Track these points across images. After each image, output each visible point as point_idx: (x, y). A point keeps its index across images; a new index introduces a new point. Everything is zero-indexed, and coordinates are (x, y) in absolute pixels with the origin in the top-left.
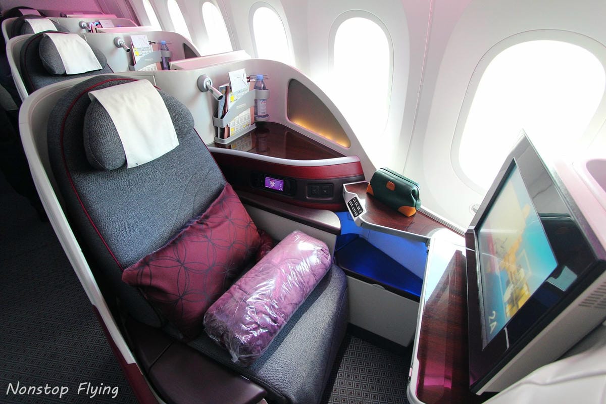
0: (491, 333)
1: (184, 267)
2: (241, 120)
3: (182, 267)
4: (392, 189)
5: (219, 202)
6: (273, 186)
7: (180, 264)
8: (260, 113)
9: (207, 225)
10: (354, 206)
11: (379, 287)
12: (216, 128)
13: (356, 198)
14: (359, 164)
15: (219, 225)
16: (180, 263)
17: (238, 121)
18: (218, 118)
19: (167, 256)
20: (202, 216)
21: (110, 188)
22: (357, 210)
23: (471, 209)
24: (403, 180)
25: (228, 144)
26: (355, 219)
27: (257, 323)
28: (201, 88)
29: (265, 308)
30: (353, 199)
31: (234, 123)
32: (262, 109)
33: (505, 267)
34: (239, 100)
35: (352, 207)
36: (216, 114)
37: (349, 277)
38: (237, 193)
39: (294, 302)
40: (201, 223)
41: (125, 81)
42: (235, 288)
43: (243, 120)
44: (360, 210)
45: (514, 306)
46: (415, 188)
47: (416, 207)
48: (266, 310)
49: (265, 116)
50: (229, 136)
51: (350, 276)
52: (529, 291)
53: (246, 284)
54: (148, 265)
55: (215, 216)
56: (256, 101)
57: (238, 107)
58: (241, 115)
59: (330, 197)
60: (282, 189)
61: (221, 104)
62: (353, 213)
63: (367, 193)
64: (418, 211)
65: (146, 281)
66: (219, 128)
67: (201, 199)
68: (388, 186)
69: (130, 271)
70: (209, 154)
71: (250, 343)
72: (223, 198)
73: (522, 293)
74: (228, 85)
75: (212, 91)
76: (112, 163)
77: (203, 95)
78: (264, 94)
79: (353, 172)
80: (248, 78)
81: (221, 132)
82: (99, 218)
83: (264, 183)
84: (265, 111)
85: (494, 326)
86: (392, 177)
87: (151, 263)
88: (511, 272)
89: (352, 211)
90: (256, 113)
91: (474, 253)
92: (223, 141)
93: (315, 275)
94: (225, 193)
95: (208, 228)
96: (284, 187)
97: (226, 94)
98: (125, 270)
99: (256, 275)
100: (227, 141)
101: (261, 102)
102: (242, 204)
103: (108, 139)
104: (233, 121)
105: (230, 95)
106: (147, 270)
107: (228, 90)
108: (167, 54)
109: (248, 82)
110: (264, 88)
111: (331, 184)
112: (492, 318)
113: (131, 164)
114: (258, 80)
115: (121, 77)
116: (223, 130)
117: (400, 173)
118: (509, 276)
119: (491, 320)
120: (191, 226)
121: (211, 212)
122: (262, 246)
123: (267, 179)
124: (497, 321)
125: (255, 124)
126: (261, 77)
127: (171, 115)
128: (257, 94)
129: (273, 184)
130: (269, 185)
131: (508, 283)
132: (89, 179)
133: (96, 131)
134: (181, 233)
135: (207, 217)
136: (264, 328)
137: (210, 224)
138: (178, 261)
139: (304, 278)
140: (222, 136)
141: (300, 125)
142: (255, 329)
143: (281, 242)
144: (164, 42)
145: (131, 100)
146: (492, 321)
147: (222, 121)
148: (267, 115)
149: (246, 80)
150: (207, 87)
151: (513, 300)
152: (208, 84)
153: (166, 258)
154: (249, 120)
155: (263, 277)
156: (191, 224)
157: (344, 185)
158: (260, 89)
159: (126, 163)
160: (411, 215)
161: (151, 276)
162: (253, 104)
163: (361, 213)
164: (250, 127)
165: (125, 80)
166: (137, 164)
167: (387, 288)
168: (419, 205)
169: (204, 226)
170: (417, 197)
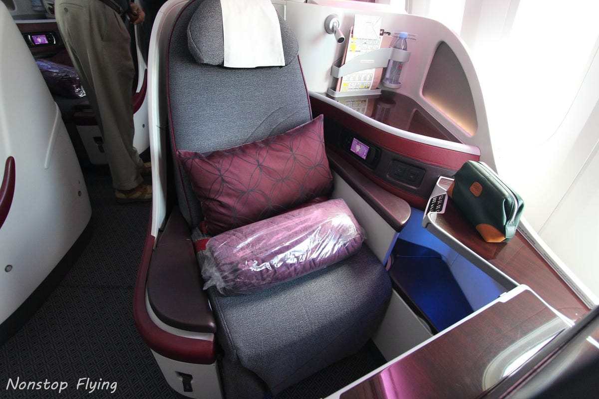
1: (222, 178)
2: (360, 78)
3: (220, 178)
6: (358, 150)
16: (220, 173)
17: (354, 77)
22: (435, 208)
28: (327, 28)
31: (349, 77)
34: (367, 53)
37: (395, 292)
43: (362, 79)
50: (340, 90)
51: (397, 291)
54: (193, 160)
56: (389, 62)
57: (362, 61)
58: (361, 72)
59: (415, 186)
60: (365, 158)
75: (336, 32)
78: (402, 55)
83: (350, 145)
96: (368, 155)
100: (338, 95)
105: (350, 42)
109: (381, 33)
123: (355, 141)
125: (380, 89)
126: (405, 34)
128: (393, 53)
129: (359, 148)
130: (355, 148)
147: (338, 71)
150: (333, 28)
152: (335, 25)
153: (210, 162)
157: (440, 177)
158: (400, 48)
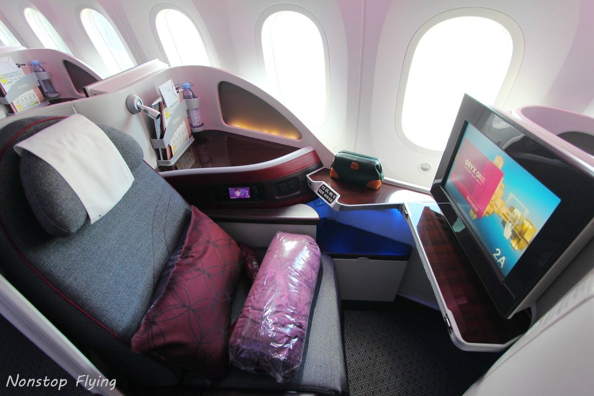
0: (502, 266)
1: (192, 310)
2: (180, 135)
3: (190, 311)
4: (357, 168)
5: (194, 229)
6: (238, 195)
7: (187, 309)
8: (195, 124)
9: (192, 257)
10: (326, 193)
11: (364, 259)
12: (157, 151)
13: (324, 185)
14: (314, 153)
15: (205, 253)
16: (187, 307)
17: (177, 138)
18: (156, 138)
19: (170, 306)
20: (183, 249)
21: (77, 254)
22: (330, 196)
23: (419, 168)
24: (366, 159)
25: (174, 165)
26: (332, 205)
27: (287, 336)
28: (132, 109)
29: (288, 318)
30: (321, 187)
31: (174, 140)
32: (197, 119)
33: (494, 211)
34: (173, 113)
35: (324, 195)
36: (153, 135)
38: (206, 214)
39: (308, 301)
40: (185, 257)
41: (52, 121)
42: (248, 310)
43: (182, 134)
44: (333, 196)
45: (520, 240)
46: (377, 163)
47: (381, 179)
48: (289, 319)
49: (200, 126)
50: (172, 156)
52: (532, 225)
53: (257, 302)
54: (155, 323)
55: (196, 245)
56: (188, 111)
57: (174, 122)
58: (178, 130)
59: (297, 191)
60: (249, 197)
61: (157, 123)
62: (327, 200)
63: (332, 178)
64: (382, 183)
65: (160, 341)
66: (160, 150)
67: (171, 231)
68: (352, 167)
69: (138, 339)
70: (164, 181)
71: (289, 357)
72: (196, 223)
73: (526, 228)
74: (160, 100)
75: (146, 111)
76: (75, 224)
77: (135, 117)
78: (195, 102)
79: (311, 161)
80: (176, 89)
81: (162, 153)
82: (76, 293)
83: (228, 195)
84: (200, 120)
85: (503, 261)
86: (355, 158)
87: (157, 320)
88: (503, 214)
89: (325, 198)
90: (191, 125)
91: (450, 206)
92: (168, 163)
93: (314, 269)
94: (194, 217)
95: (196, 259)
96: (251, 193)
97: (160, 110)
98: (132, 340)
99: (264, 290)
100: (173, 162)
101: (194, 111)
102: (215, 224)
103: (63, 197)
104: (173, 139)
105: (165, 111)
106: (155, 329)
107: (161, 106)
108: (45, 76)
109: (178, 92)
110: (194, 97)
111: (295, 179)
112: (499, 254)
113: (94, 218)
114: (185, 89)
115: (44, 117)
116: (164, 151)
117: (352, 151)
118: (503, 217)
119: (496, 256)
120: (177, 264)
121: (190, 241)
122: (247, 259)
124: (505, 257)
125: (192, 136)
126: (188, 85)
127: (118, 148)
128: (188, 104)
129: (238, 193)
130: (235, 195)
131: (504, 223)
132: (48, 251)
133: (45, 191)
134: (170, 275)
135: (189, 249)
136: (295, 338)
137: (196, 255)
138: (184, 306)
139: (307, 276)
140: (165, 158)
141: (239, 127)
142: (287, 342)
143: (269, 249)
144: (36, 62)
145: (71, 143)
146: (499, 257)
147: (163, 141)
148: (203, 124)
149: (175, 91)
150: (138, 108)
151: (518, 235)
152: (138, 103)
153: (170, 308)
154: (186, 134)
155: (271, 288)
156: (176, 262)
157: (308, 176)
158: (189, 98)
159: (88, 218)
160: (378, 188)
161: (162, 334)
162: (186, 116)
163: (335, 198)
164: (190, 141)
165: (50, 120)
166: (100, 216)
167: (370, 258)
168: (383, 177)
169: (190, 260)
170: (380, 171)
